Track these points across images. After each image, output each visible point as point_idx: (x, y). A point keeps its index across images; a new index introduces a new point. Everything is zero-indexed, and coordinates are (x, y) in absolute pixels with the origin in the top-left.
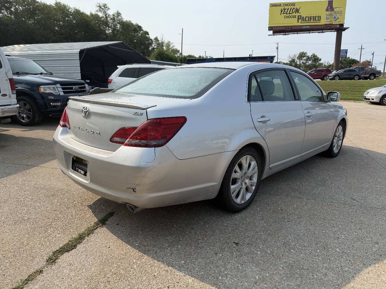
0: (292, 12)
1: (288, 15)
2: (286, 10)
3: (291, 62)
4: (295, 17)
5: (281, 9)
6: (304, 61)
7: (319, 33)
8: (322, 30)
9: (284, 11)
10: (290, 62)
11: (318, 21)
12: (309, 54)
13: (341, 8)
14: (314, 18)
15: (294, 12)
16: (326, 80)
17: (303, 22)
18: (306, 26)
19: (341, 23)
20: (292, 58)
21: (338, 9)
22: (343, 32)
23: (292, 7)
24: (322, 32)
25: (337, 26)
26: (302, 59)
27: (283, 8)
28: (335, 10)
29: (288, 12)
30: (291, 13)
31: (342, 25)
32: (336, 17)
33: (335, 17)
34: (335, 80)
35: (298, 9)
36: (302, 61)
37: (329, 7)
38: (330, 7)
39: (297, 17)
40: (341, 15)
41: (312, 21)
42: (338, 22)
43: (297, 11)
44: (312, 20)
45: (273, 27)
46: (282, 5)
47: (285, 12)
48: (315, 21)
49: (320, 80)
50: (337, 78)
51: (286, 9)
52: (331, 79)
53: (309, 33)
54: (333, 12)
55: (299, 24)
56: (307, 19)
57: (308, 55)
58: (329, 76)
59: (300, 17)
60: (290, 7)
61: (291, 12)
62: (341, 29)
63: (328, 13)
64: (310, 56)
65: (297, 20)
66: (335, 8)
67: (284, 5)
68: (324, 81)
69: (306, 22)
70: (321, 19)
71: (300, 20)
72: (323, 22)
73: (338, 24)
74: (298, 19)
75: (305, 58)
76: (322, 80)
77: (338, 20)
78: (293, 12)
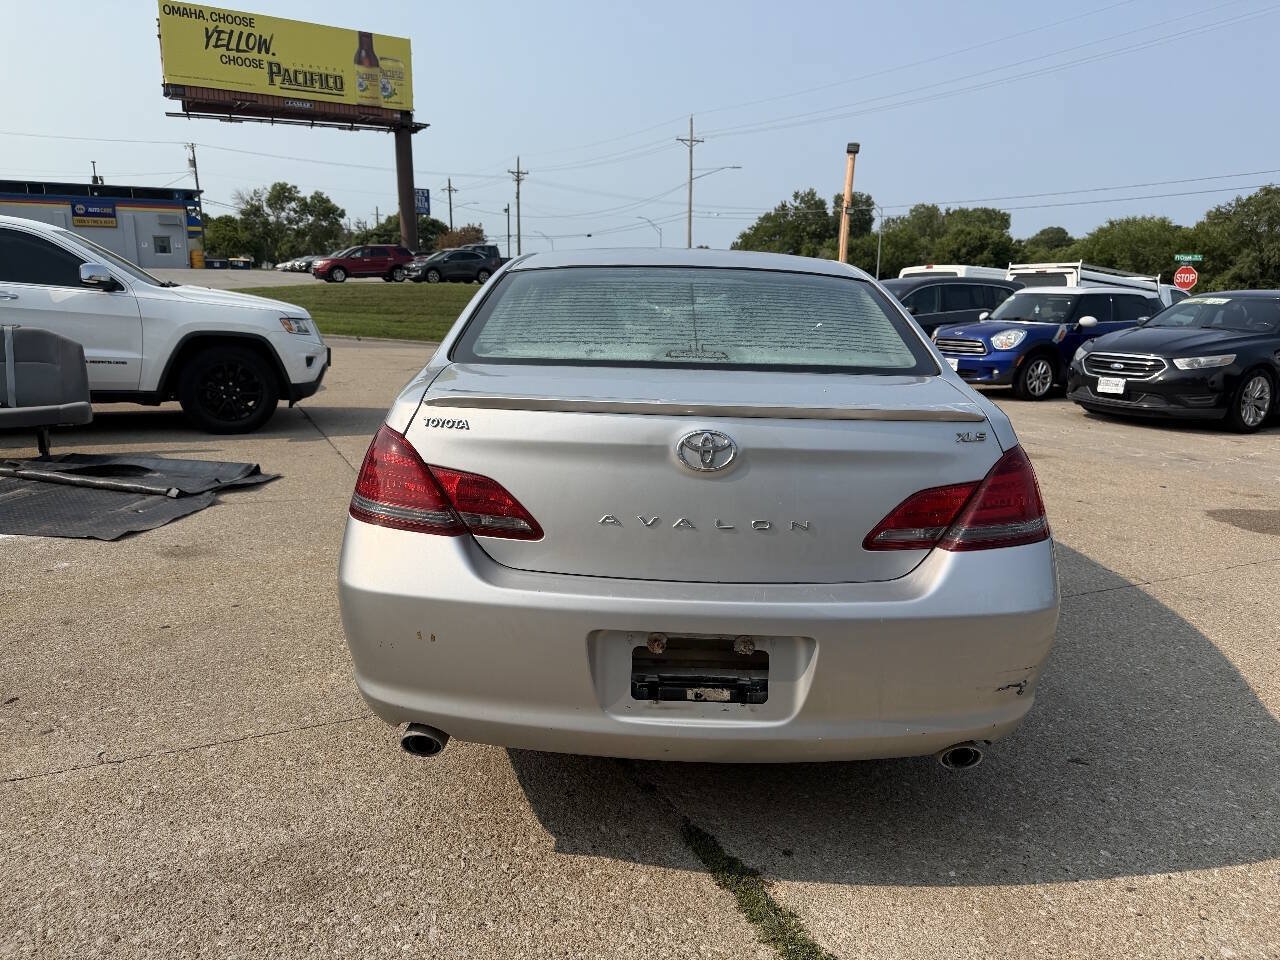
0: (247, 45)
1: (233, 54)
2: (225, 36)
3: (249, 215)
4: (259, 65)
5: (207, 29)
6: (292, 213)
7: (340, 128)
8: (352, 120)
9: (218, 39)
10: (243, 212)
11: (335, 91)
12: (306, 192)
13: (397, 61)
14: (324, 79)
15: (253, 48)
16: (402, 281)
17: (287, 86)
18: (299, 99)
19: (404, 107)
20: (248, 202)
21: (390, 64)
22: (413, 136)
23: (247, 30)
24: (351, 129)
25: (395, 115)
26: (283, 209)
27: (211, 26)
28: (381, 63)
29: (233, 45)
30: (244, 51)
31: (407, 114)
32: (389, 86)
33: (384, 88)
34: (429, 282)
35: (265, 40)
36: (283, 214)
37: (363, 53)
38: (367, 53)
39: (265, 65)
40: (401, 85)
41: (317, 89)
42: (397, 103)
43: (264, 45)
44: (317, 85)
45: (183, 87)
46: (207, 16)
47: (220, 43)
48: (326, 91)
49: (380, 279)
50: (433, 275)
51: (223, 32)
52: (417, 280)
53: (312, 125)
54: (374, 71)
55: (276, 91)
56: (301, 78)
57: (301, 195)
58: (409, 270)
59: (275, 69)
60: (237, 29)
61: (243, 46)
62: (406, 127)
63: (362, 69)
64: (309, 200)
65: (267, 77)
66: (381, 59)
67: (214, 16)
68: (394, 283)
69: (330, 91)
70: (345, 87)
71: (278, 80)
72: (352, 96)
73: (396, 111)
74: (271, 73)
75: (293, 205)
76: (387, 281)
77: (394, 99)
78: (251, 45)
